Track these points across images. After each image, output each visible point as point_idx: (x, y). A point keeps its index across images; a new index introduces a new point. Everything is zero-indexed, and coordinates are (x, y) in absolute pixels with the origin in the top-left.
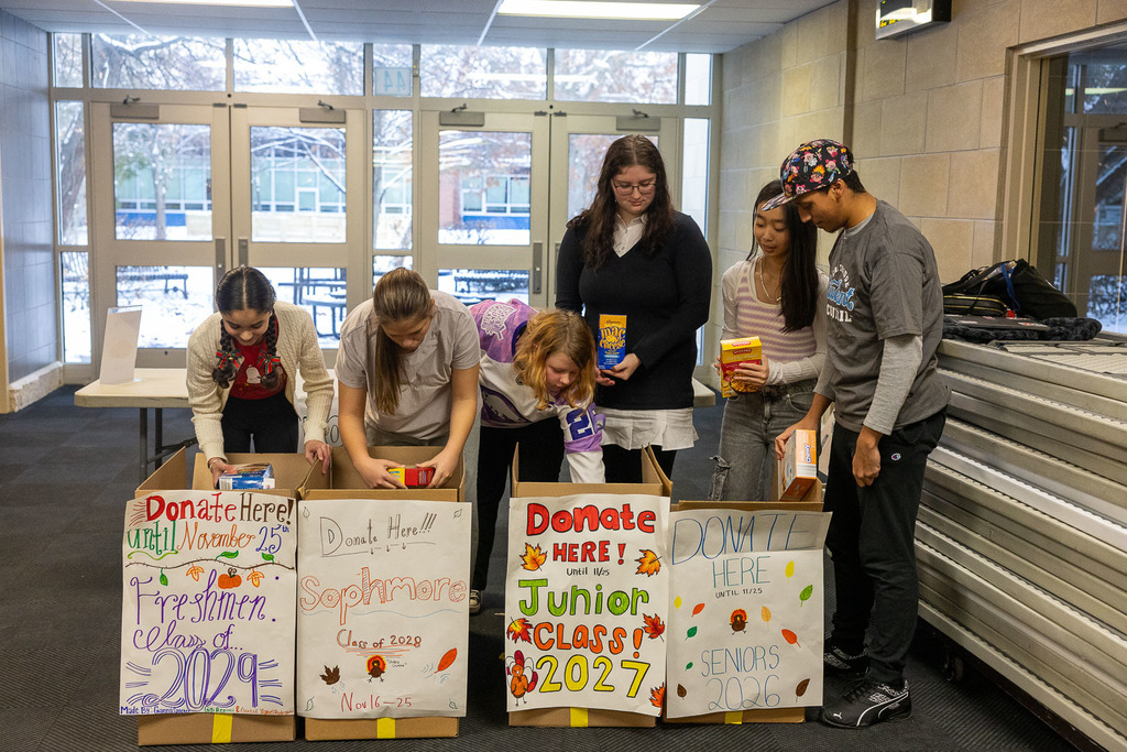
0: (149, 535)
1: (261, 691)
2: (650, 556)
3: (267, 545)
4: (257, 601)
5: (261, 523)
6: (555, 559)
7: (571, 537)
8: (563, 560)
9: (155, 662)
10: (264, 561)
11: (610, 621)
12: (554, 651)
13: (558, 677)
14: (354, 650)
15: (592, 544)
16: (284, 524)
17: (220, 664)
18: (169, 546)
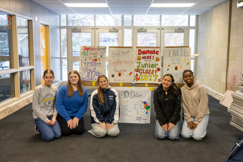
0: (84, 53)
2: (158, 58)
3: (101, 55)
4: (100, 63)
5: (101, 51)
6: (143, 59)
7: (145, 55)
8: (144, 59)
9: (84, 73)
10: (101, 57)
11: (151, 69)
12: (142, 74)
13: (143, 78)
14: (116, 72)
15: (149, 56)
16: (104, 51)
17: (94, 73)
18: (87, 55)
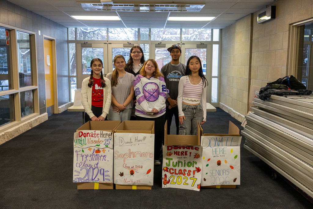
0: (79, 141)
1: (105, 177)
2: (197, 155)
3: (106, 143)
4: (104, 156)
5: (105, 138)
6: (174, 154)
7: (178, 150)
8: (176, 155)
9: (81, 170)
10: (106, 147)
11: (187, 169)
12: (174, 174)
13: (175, 181)
14: (127, 169)
15: (183, 152)
16: (110, 138)
17: (96, 171)
18: (84, 143)
